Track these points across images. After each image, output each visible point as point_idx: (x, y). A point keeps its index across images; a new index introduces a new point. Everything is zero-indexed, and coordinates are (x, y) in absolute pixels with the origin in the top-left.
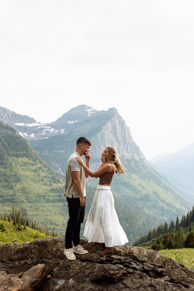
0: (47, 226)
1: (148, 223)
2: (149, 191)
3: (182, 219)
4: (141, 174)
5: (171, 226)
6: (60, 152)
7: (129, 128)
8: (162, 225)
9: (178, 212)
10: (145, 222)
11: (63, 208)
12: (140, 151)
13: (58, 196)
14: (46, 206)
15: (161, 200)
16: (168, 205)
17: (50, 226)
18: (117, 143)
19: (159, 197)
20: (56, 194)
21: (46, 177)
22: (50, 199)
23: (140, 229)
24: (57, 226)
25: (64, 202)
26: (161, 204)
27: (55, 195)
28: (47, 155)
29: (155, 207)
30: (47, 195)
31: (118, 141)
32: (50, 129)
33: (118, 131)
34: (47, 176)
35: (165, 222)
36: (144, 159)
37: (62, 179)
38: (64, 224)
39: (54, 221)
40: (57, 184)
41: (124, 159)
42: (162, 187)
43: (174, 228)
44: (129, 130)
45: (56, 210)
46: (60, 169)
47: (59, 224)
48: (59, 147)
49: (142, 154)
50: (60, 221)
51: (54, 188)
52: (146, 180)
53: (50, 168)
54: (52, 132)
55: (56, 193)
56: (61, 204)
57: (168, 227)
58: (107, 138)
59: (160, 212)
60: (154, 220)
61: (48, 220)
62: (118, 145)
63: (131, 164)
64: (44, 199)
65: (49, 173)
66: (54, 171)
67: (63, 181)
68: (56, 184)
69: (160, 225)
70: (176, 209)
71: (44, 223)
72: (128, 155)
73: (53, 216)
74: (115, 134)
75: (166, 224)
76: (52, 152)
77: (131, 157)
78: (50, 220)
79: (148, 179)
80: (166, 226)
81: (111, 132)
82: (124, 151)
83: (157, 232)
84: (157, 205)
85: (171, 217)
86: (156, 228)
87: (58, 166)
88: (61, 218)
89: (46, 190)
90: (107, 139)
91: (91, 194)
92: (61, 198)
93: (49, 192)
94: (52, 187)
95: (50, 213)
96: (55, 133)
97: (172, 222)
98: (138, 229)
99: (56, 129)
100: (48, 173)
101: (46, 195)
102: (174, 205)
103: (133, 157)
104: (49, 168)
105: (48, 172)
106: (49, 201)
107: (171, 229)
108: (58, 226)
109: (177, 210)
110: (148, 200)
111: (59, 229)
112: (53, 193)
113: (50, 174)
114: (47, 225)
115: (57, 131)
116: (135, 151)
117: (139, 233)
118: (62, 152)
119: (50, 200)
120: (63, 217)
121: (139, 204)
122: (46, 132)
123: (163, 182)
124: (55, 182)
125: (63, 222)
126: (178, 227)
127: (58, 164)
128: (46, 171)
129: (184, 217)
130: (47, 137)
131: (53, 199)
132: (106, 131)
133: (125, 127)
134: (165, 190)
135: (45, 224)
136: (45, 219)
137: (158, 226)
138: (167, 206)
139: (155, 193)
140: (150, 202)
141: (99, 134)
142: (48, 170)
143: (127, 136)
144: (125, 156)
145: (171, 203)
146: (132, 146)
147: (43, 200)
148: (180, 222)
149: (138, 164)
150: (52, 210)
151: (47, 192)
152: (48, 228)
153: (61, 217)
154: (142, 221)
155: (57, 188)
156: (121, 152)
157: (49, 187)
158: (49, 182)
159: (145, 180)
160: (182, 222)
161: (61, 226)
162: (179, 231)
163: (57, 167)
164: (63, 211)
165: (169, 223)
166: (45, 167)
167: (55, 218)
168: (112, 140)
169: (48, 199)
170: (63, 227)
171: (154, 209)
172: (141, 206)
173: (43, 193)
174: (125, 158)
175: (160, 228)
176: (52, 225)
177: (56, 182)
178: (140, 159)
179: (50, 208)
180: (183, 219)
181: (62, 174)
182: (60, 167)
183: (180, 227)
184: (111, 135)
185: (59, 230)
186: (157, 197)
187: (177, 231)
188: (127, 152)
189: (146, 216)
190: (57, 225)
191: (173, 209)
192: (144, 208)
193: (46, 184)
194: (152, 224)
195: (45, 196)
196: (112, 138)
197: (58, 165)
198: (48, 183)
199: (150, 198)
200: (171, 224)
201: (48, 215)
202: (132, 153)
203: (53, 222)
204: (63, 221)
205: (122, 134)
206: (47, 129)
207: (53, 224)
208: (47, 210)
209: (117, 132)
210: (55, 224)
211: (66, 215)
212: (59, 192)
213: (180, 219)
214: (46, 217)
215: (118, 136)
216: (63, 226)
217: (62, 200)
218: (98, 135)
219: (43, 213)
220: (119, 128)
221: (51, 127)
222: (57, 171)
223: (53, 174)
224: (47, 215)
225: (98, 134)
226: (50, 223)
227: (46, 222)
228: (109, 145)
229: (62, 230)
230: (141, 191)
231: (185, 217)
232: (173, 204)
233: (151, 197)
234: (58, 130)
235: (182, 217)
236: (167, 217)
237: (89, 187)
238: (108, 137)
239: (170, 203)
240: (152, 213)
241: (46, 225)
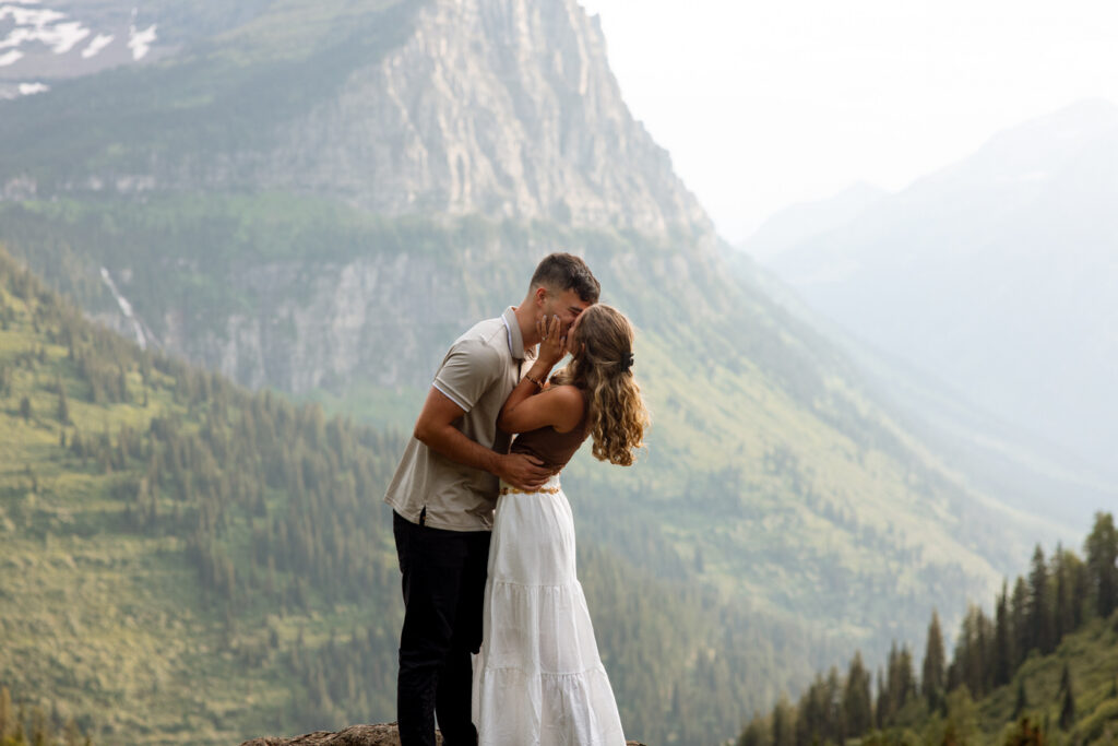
0: (37, 702)
1: (738, 667)
2: (741, 449)
3: (967, 637)
4: (685, 330)
5: (891, 684)
6: (124, 184)
7: (596, 19)
8: (833, 680)
9: (938, 587)
10: (717, 659)
11: (145, 574)
12: (674, 176)
13: (115, 493)
14: (28, 563)
15: (821, 506)
16: (867, 538)
17: (54, 703)
18: (517, 124)
19: (805, 490)
20: (100, 481)
21: (24, 363)
22: (54, 515)
23: (684, 708)
24: (107, 705)
25: (152, 536)
26: (823, 536)
27: (89, 485)
28: (31, 205)
29: (780, 556)
30: (34, 490)
31: (522, 108)
32: (51, 25)
33: (525, 41)
34: (32, 353)
35: (849, 656)
36: (701, 229)
37: (141, 371)
38: (155, 690)
39: (82, 672)
40: (104, 406)
41: (564, 229)
42: (826, 418)
43: (909, 695)
44: (600, 34)
45: (100, 590)
46: (124, 304)
47: (120, 685)
48: (115, 149)
49: (690, 199)
50: (129, 665)
51: (84, 439)
52: (721, 371)
53: (57, 296)
54: (64, 47)
55: (101, 471)
56: (131, 547)
57: (874, 692)
58: (452, 89)
59: (818, 589)
60: (779, 645)
61: (44, 665)
62: (522, 136)
63: (614, 263)
64: (15, 514)
65: (49, 333)
66: (86, 316)
67: (150, 391)
68: (94, 411)
69: (819, 676)
70: (924, 565)
71: (16, 682)
72: (594, 203)
73: (73, 634)
74: (504, 63)
75: (857, 672)
76: (69, 186)
77: (614, 220)
78: (53, 662)
79: (734, 367)
80: (858, 687)
81: (476, 48)
82: (568, 177)
83: (798, 724)
84: (792, 542)
85: (893, 625)
86: (793, 702)
87: (110, 283)
88: (131, 643)
89: (25, 455)
90: (449, 94)
91: (340, 477)
92: (133, 507)
93: (51, 465)
94: (69, 432)
95: (54, 612)
96: (88, 53)
97: (899, 660)
98: (667, 708)
99: (95, 26)
100: (37, 331)
101: (28, 483)
102: (911, 542)
103: (629, 220)
104: (45, 299)
105: (43, 328)
106: (48, 526)
107: (893, 705)
108: (111, 700)
109: (931, 574)
110: (735, 509)
111: (117, 720)
112: (78, 470)
113: (52, 339)
114: (33, 696)
115: (100, 42)
116: (640, 180)
117: (672, 737)
118: (140, 186)
119: (54, 522)
120: (149, 641)
121: (676, 538)
122: (25, 46)
123: (834, 383)
124: (90, 398)
125: (144, 676)
126: (940, 692)
127: (109, 268)
128: (28, 318)
129: (975, 621)
130: (32, 81)
131: (75, 515)
132: (443, 43)
133: (572, 18)
134: (845, 441)
135: (23, 694)
136: (19, 658)
137: (805, 687)
138: (863, 550)
139: (781, 461)
140: (750, 523)
141: (391, 65)
142: (39, 311)
143: (584, 76)
144: (575, 213)
145: (890, 530)
146: (623, 143)
147: (9, 525)
148: (949, 658)
149: (660, 268)
150: (69, 590)
151: (33, 467)
152: (40, 720)
153: (138, 641)
154: (694, 656)
155: (104, 440)
156: (544, 187)
157: (48, 428)
158: (49, 396)
159: (711, 373)
160: (964, 655)
161: (136, 703)
162: (945, 714)
163: (106, 289)
164: (147, 593)
165: (877, 667)
166: (19, 293)
167: (91, 647)
168: (482, 100)
169: (41, 514)
170: (152, 706)
171: (772, 567)
172: (685, 551)
173: (9, 474)
174: (576, 224)
175: (820, 699)
176: (72, 698)
177: (101, 394)
178: (675, 232)
179: (52, 579)
180: (974, 636)
181: (141, 340)
182: (126, 291)
183: (951, 687)
184: (473, 67)
185: (118, 728)
186: (796, 489)
187: (936, 715)
188: (590, 184)
189: (723, 616)
190: (103, 699)
191: (900, 571)
192: (709, 567)
193: (25, 411)
194: (765, 672)
195: (22, 492)
196: (483, 88)
197: (114, 276)
198: (42, 403)
199: (744, 496)
200: (892, 671)
201: (42, 629)
202: (618, 187)
203: (80, 677)
204: (145, 666)
205: (548, 61)
206: (30, 26)
207: (77, 693)
208: (36, 589)
209: (516, 46)
210: (94, 686)
211: (169, 625)
212: (119, 465)
213: (952, 635)
214: (29, 643)
215: (526, 79)
216: (148, 700)
217: (142, 519)
218: (388, 71)
219: (8, 617)
220: (530, 23)
221: (58, 15)
222: (108, 320)
223: (76, 339)
224: (34, 630)
225: (387, 61)
226: (59, 681)
227: (28, 678)
228: (462, 135)
229: (144, 731)
230: (687, 450)
231: (981, 620)
232: (903, 535)
233: (752, 488)
234: (106, 34)
235: (966, 625)
236: (864, 623)
237: (332, 429)
238: (453, 84)
239: (881, 527)
240: (759, 601)
241: (28, 700)
